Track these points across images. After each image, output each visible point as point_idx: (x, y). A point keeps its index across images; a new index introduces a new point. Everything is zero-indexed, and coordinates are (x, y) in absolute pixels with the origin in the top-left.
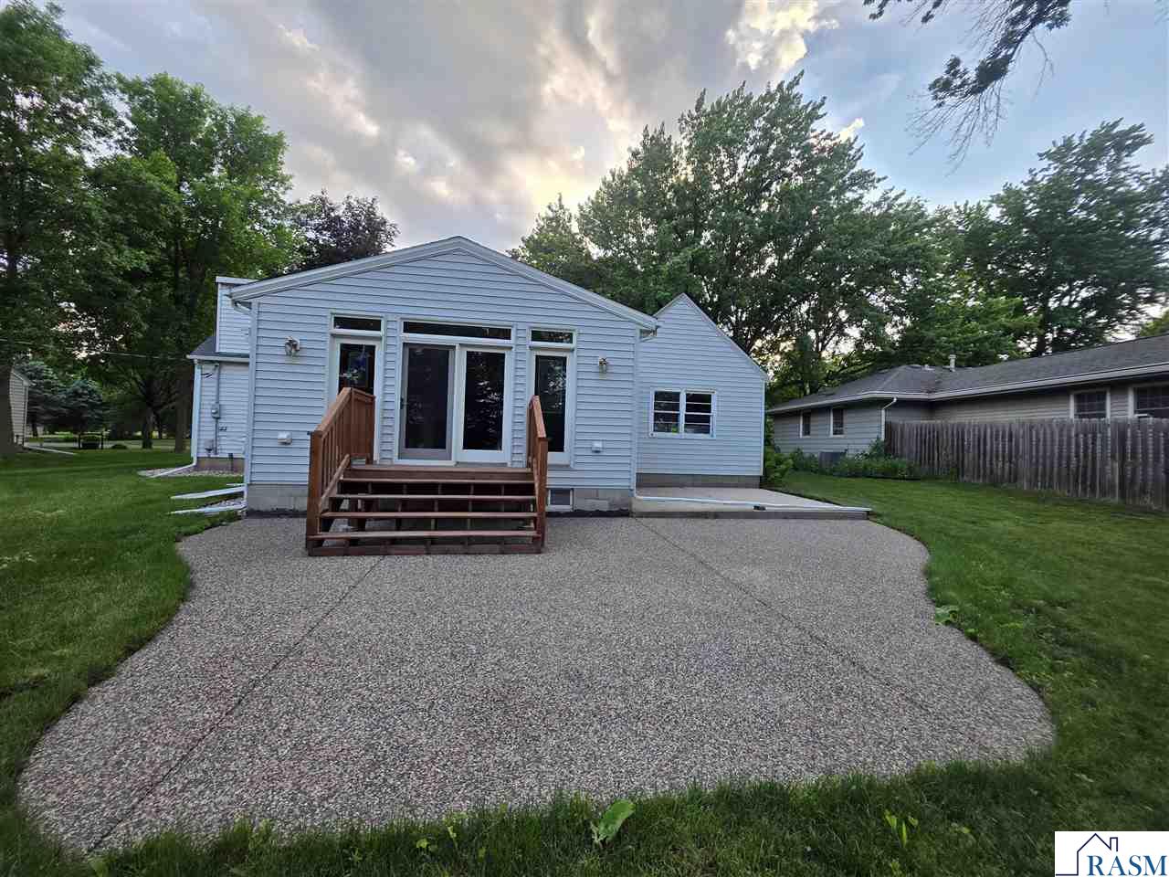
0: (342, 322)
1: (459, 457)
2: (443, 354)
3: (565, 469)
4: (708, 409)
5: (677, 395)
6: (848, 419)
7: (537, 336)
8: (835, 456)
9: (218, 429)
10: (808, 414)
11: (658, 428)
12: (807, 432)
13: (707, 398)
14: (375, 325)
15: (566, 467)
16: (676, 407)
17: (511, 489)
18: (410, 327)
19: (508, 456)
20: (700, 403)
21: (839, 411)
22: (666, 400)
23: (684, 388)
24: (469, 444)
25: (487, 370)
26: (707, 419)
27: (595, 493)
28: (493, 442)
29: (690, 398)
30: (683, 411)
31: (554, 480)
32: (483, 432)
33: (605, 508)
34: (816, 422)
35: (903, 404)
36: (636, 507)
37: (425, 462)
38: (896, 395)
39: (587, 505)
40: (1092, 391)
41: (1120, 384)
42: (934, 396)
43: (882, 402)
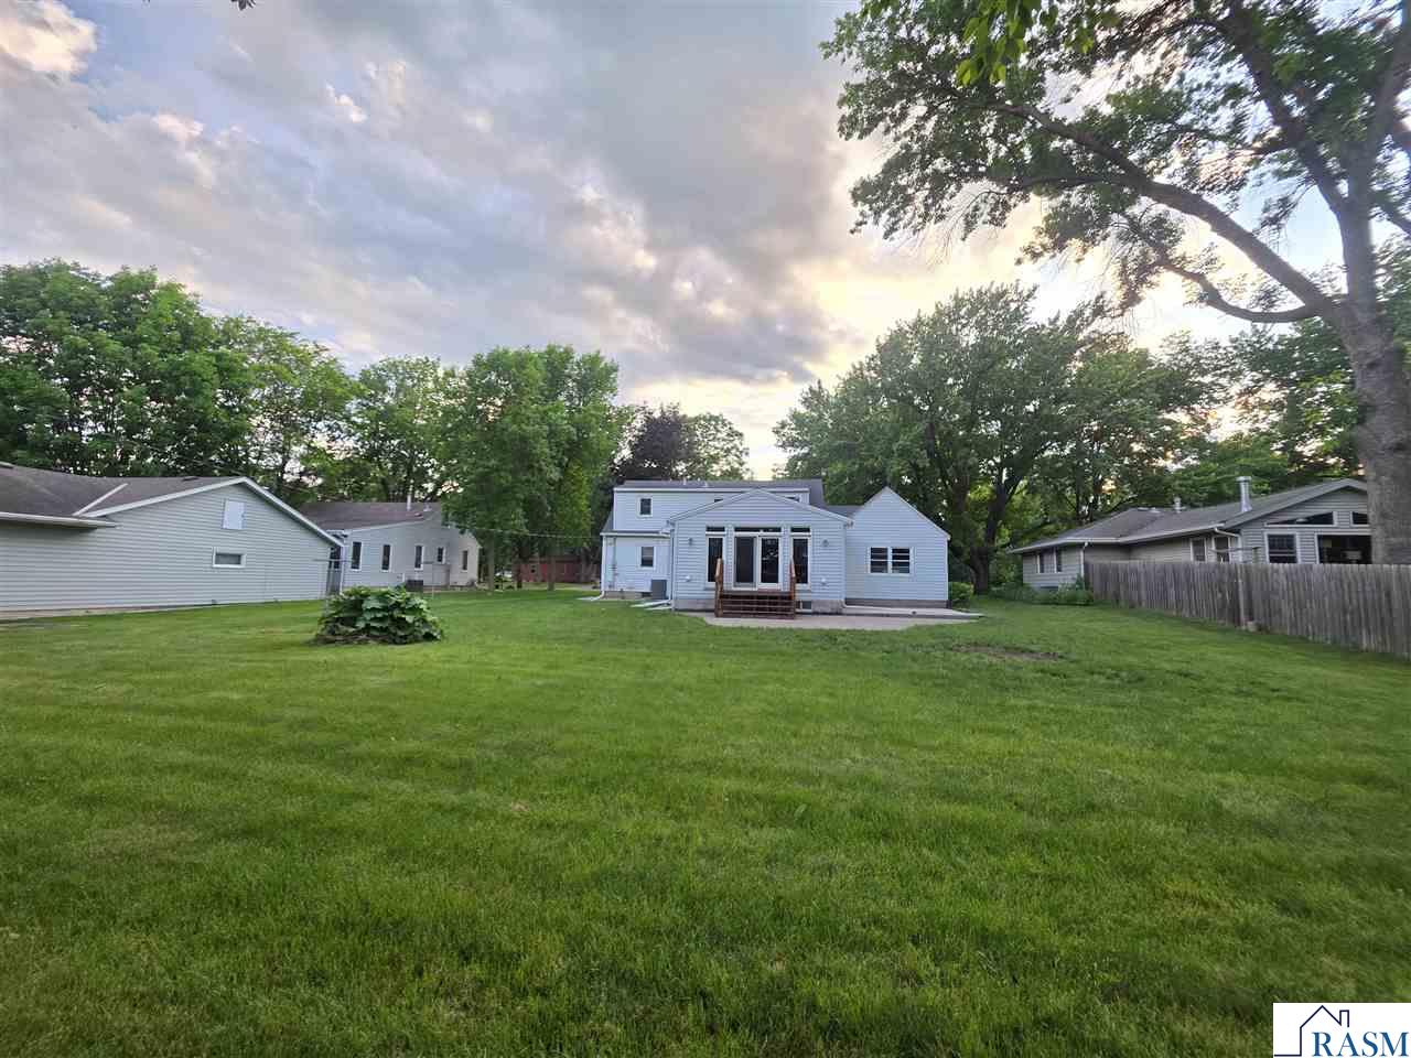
0: (709, 529)
1: (759, 586)
2: (751, 540)
3: (803, 592)
4: (908, 558)
5: (886, 550)
6: (1064, 556)
7: (793, 530)
9: (615, 575)
11: (873, 570)
12: (1042, 569)
13: (907, 552)
14: (722, 529)
15: (809, 591)
16: (886, 557)
17: (783, 598)
18: (737, 529)
19: (781, 585)
20: (902, 554)
21: (1060, 550)
22: (878, 554)
23: (889, 543)
24: (764, 580)
25: (771, 548)
26: (908, 564)
27: (823, 603)
28: (775, 580)
29: (894, 551)
30: (890, 560)
31: (799, 597)
32: (770, 573)
33: (829, 611)
34: (1046, 559)
35: (1092, 546)
36: (844, 611)
37: (745, 588)
38: (1086, 540)
39: (818, 609)
40: (1198, 539)
41: (1209, 534)
42: (1121, 540)
43: (1080, 545)
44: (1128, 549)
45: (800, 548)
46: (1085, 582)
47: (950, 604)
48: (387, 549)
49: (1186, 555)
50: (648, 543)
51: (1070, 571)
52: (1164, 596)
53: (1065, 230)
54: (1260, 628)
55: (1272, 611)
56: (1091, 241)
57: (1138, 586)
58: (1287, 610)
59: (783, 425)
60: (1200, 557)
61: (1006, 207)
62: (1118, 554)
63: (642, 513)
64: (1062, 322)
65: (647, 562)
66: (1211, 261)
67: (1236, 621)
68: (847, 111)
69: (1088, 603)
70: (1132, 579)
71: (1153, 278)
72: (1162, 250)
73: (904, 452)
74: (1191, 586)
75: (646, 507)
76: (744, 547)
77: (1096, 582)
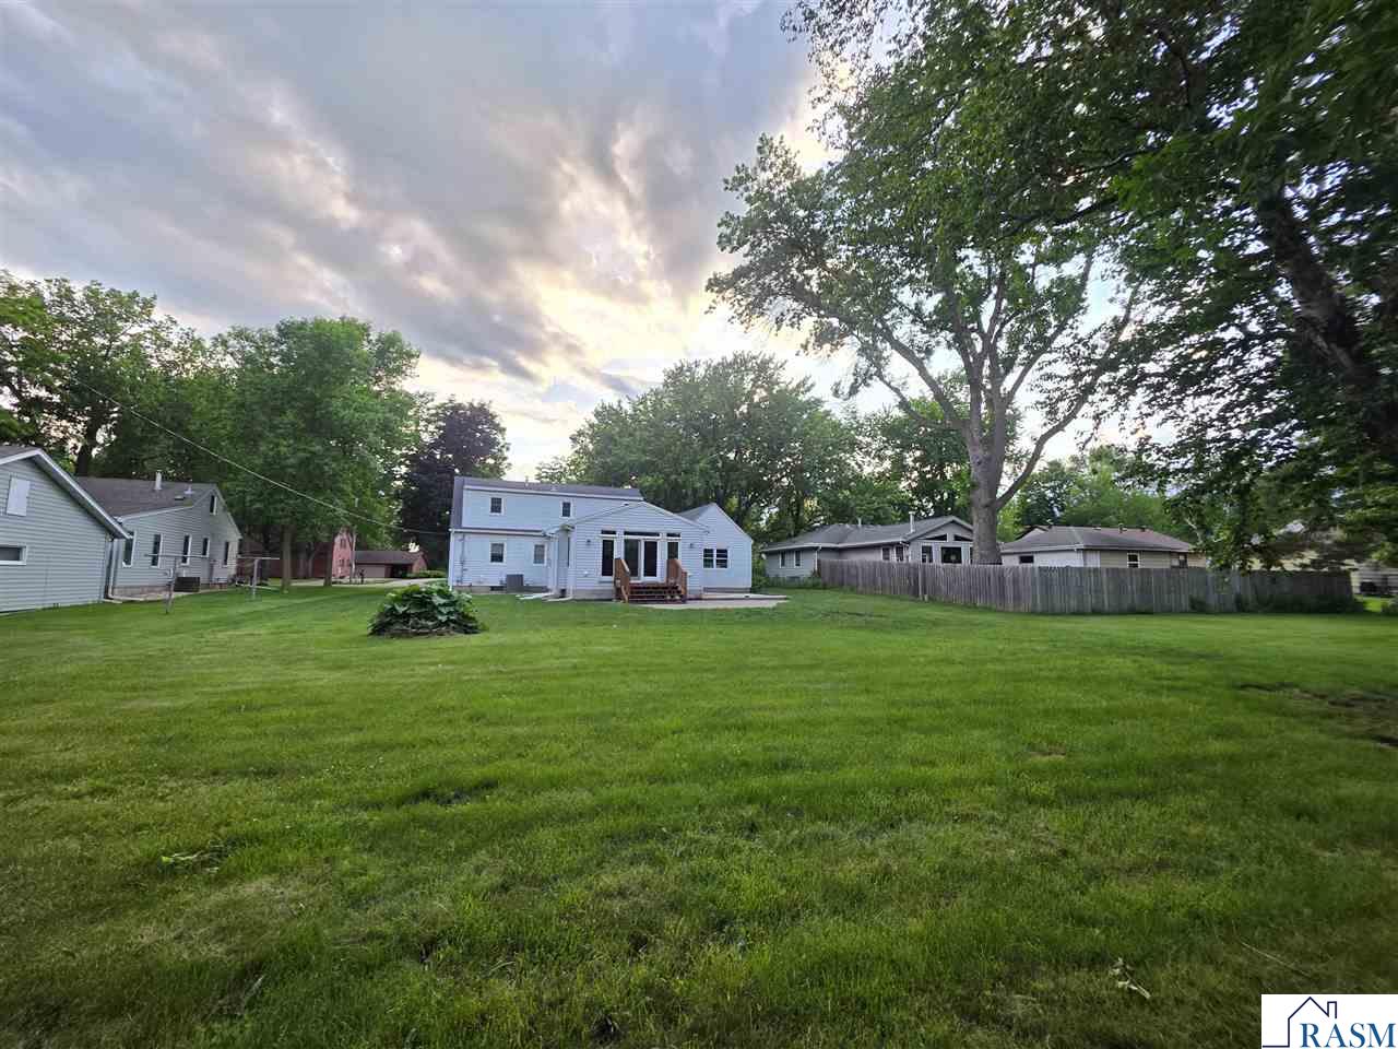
1: (643, 579)
2: (636, 543)
4: (727, 556)
5: (711, 551)
6: (802, 556)
7: (668, 535)
8: (793, 578)
9: (464, 569)
10: (783, 553)
11: (706, 566)
12: (783, 564)
13: (726, 551)
14: (614, 533)
16: (712, 556)
17: (661, 588)
18: (626, 533)
19: (660, 577)
20: (722, 553)
21: (798, 552)
22: (708, 552)
23: (714, 546)
24: (646, 574)
25: (651, 549)
26: (727, 561)
28: (654, 574)
29: (718, 551)
30: (715, 558)
32: (651, 571)
34: (787, 557)
35: (824, 549)
36: (706, 596)
38: (821, 545)
40: (886, 548)
41: (892, 545)
42: (840, 546)
43: (816, 549)
44: (840, 551)
45: (673, 549)
46: (818, 574)
47: (752, 591)
48: (157, 538)
49: (878, 557)
50: (498, 540)
51: (807, 567)
52: (874, 582)
53: (824, 337)
54: (930, 598)
55: (936, 589)
56: (835, 346)
57: (857, 577)
58: (943, 587)
59: (581, 433)
60: (886, 558)
61: (800, 319)
62: (834, 554)
63: (493, 511)
64: (794, 385)
65: (497, 558)
66: (904, 384)
67: (916, 593)
68: (725, 230)
69: (825, 587)
70: (853, 571)
71: (869, 381)
72: (879, 367)
73: (703, 472)
74: (891, 576)
75: (496, 506)
76: (631, 549)
77: (826, 573)
